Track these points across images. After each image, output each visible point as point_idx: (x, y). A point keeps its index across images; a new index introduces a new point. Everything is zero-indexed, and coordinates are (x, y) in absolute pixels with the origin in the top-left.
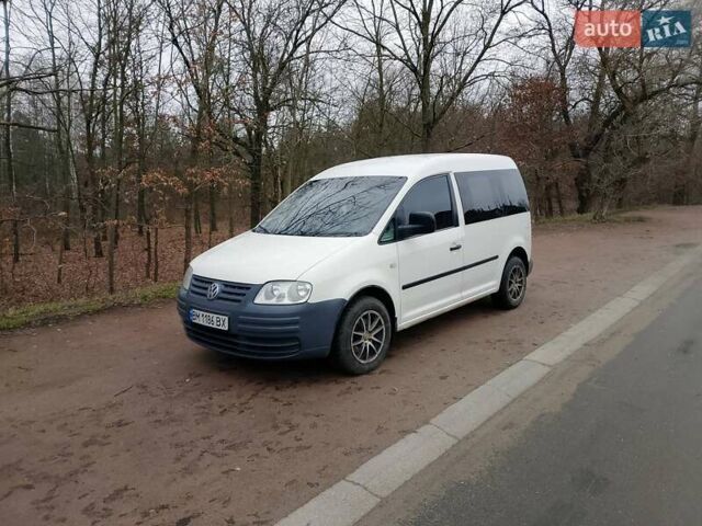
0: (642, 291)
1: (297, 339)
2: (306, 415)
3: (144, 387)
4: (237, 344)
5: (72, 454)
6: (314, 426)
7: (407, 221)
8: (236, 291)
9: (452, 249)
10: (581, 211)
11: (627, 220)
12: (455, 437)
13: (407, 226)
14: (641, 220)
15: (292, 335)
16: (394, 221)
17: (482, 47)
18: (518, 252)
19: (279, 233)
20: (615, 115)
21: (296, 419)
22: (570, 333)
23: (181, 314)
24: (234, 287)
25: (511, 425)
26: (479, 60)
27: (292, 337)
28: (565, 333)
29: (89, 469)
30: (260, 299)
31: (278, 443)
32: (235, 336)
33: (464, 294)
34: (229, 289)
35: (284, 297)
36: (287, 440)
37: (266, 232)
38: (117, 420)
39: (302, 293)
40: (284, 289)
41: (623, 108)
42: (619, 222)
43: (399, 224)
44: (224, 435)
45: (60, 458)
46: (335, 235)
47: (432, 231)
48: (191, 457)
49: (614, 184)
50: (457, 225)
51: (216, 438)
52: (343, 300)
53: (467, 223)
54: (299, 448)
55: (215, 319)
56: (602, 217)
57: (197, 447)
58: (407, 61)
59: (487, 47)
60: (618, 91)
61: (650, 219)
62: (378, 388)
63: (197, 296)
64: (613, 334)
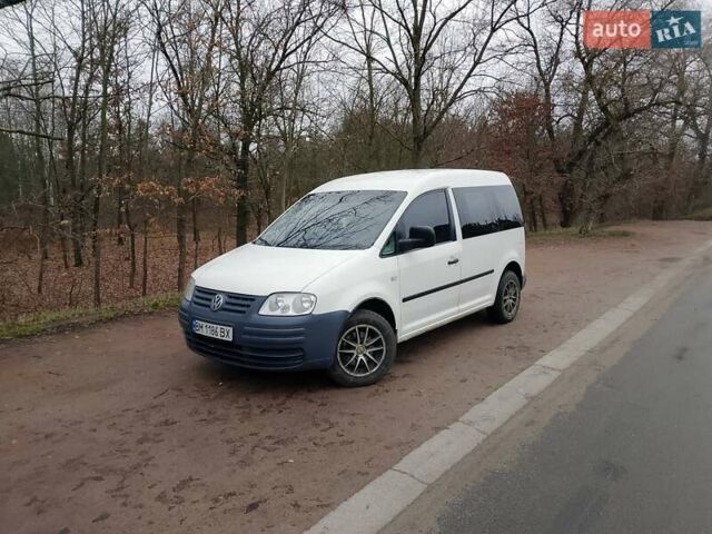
0: (635, 302)
1: (302, 350)
2: (342, 414)
3: (181, 390)
4: (241, 355)
5: (129, 451)
6: (352, 424)
7: (408, 235)
8: (240, 302)
9: (450, 263)
10: (565, 224)
11: (612, 235)
12: (484, 433)
13: (407, 239)
14: (625, 234)
15: (295, 346)
16: (395, 235)
17: (472, 63)
18: (513, 267)
19: (278, 246)
20: (599, 130)
21: (333, 418)
22: (573, 340)
23: (183, 325)
24: (238, 298)
25: (532, 422)
26: (469, 76)
27: (296, 348)
28: (569, 341)
29: (150, 463)
30: (265, 310)
31: (322, 439)
32: (240, 347)
33: (462, 307)
34: (233, 301)
35: (289, 309)
36: (330, 436)
37: (267, 244)
38: (163, 419)
39: (306, 305)
40: (288, 300)
41: (607, 124)
42: (605, 237)
43: (400, 238)
44: (270, 431)
45: (119, 454)
46: (334, 247)
47: (432, 245)
48: (244, 451)
49: (599, 198)
50: (455, 239)
51: (263, 435)
52: (347, 312)
53: (464, 237)
54: (342, 443)
55: (218, 330)
56: (587, 231)
57: (246, 442)
58: (398, 75)
59: (476, 63)
60: (603, 109)
61: (634, 233)
62: (404, 390)
63: (200, 307)
64: (613, 342)
